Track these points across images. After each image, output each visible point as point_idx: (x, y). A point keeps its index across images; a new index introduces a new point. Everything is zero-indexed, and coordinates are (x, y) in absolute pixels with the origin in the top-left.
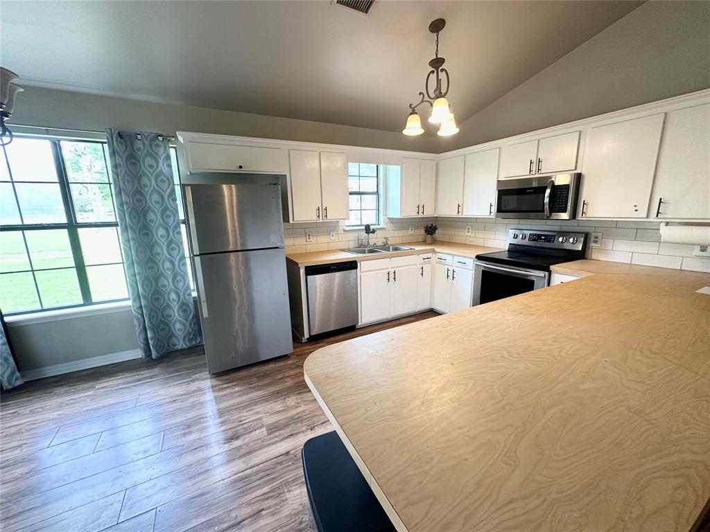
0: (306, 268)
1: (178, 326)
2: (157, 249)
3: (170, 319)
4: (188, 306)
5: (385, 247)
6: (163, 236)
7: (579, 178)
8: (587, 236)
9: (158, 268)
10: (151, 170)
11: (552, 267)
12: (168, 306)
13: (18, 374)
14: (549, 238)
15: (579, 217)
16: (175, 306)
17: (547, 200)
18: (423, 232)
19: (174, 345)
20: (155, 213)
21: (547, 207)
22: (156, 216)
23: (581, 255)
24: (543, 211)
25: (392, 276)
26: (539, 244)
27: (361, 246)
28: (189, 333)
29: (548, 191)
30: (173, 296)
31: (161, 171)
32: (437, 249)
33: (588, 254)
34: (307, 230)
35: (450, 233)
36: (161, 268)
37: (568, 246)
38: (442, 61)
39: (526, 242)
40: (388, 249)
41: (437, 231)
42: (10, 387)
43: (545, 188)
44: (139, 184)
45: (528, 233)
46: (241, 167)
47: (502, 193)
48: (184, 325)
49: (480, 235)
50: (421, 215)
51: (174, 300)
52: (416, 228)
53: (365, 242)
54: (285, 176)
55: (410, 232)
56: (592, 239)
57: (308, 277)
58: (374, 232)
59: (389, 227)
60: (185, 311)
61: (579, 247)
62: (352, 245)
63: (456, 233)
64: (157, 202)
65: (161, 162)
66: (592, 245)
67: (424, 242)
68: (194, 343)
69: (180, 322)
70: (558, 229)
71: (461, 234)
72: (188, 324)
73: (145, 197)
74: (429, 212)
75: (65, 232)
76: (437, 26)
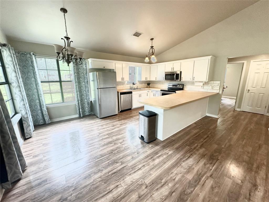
0: (120, 93)
1: (87, 108)
2: (82, 88)
3: (84, 107)
4: (89, 103)
5: (137, 88)
6: (84, 85)
7: (181, 72)
8: (183, 85)
9: (82, 93)
10: (82, 67)
11: (176, 91)
12: (84, 103)
13: (49, 120)
14: (176, 86)
15: (181, 81)
16: (86, 103)
17: (175, 77)
18: (147, 85)
19: (85, 114)
20: (82, 78)
21: (175, 78)
22: (82, 79)
23: (182, 89)
24: (174, 79)
25: (140, 96)
26: (174, 87)
27: (131, 88)
28: (89, 111)
29: (175, 75)
30: (86, 100)
31: (84, 68)
32: (151, 89)
33: (184, 89)
34: (118, 84)
35: (154, 85)
36: (83, 93)
37: (179, 87)
38: (153, 47)
39: (171, 87)
40: (138, 89)
41: (150, 85)
42: (48, 123)
43: (175, 74)
44: (78, 71)
45: (172, 84)
46: (104, 67)
47: (166, 75)
48: (88, 108)
49: (161, 85)
50: (146, 80)
51: (86, 102)
52: (145, 83)
53: (132, 87)
54: (114, 69)
55: (143, 85)
56: (184, 85)
57: (121, 95)
58: (135, 84)
59: (138, 83)
60: (88, 104)
61: (182, 87)
62: (129, 88)
63: (155, 85)
64: (83, 76)
65: (84, 65)
66: (184, 87)
67: (147, 87)
68: (90, 113)
69: (87, 107)
70: (178, 83)
71: (156, 85)
72: (89, 108)
73: (79, 74)
74: (148, 80)
75: (59, 83)
76: (152, 39)
